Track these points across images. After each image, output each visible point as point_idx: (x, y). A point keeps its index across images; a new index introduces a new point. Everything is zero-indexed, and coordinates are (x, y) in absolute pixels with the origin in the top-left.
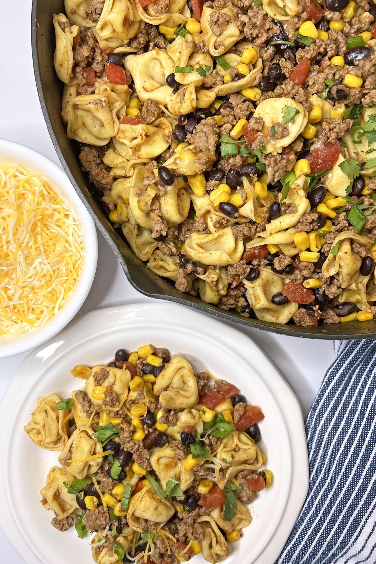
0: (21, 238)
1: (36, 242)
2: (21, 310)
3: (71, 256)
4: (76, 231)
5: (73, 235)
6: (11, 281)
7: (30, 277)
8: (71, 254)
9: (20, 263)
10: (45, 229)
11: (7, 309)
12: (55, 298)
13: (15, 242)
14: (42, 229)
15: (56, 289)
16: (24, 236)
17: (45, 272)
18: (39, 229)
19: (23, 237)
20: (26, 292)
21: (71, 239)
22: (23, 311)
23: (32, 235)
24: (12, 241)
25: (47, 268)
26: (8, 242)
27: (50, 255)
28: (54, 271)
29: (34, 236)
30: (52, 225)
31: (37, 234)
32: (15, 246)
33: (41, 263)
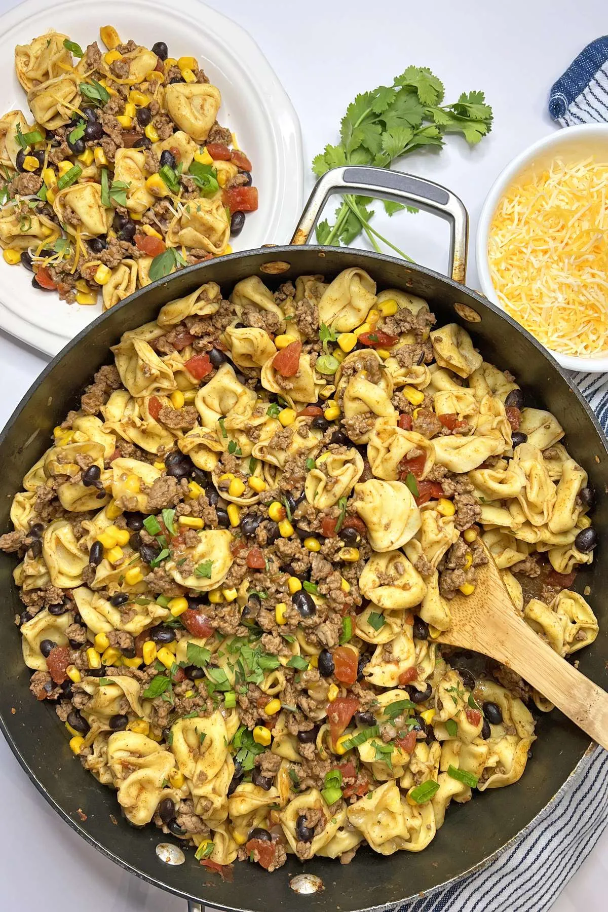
0: (592, 290)
1: (581, 304)
2: (515, 258)
3: (547, 333)
4: (567, 350)
5: (566, 345)
6: (551, 260)
7: (546, 281)
8: (549, 334)
9: (567, 278)
10: (587, 319)
11: (523, 244)
12: (510, 297)
13: (591, 283)
14: (588, 316)
15: (520, 303)
16: (594, 294)
17: (546, 299)
18: (591, 312)
19: (592, 293)
20: (532, 270)
21: (565, 341)
22: (511, 259)
23: (589, 303)
24: (593, 280)
25: (547, 304)
26: (593, 276)
27: (559, 312)
28: (541, 309)
29: (586, 306)
30: (586, 328)
31: (587, 309)
32: (588, 281)
33: (556, 299)
